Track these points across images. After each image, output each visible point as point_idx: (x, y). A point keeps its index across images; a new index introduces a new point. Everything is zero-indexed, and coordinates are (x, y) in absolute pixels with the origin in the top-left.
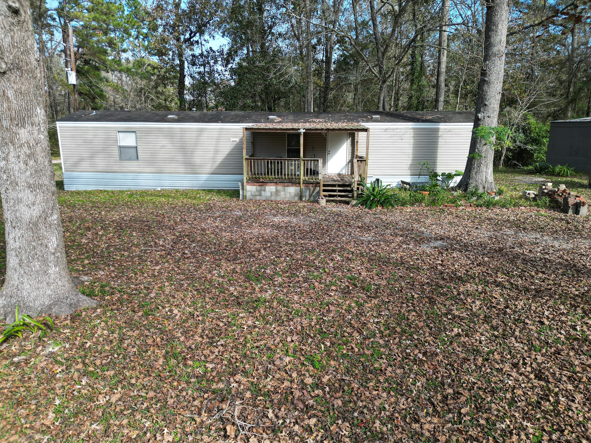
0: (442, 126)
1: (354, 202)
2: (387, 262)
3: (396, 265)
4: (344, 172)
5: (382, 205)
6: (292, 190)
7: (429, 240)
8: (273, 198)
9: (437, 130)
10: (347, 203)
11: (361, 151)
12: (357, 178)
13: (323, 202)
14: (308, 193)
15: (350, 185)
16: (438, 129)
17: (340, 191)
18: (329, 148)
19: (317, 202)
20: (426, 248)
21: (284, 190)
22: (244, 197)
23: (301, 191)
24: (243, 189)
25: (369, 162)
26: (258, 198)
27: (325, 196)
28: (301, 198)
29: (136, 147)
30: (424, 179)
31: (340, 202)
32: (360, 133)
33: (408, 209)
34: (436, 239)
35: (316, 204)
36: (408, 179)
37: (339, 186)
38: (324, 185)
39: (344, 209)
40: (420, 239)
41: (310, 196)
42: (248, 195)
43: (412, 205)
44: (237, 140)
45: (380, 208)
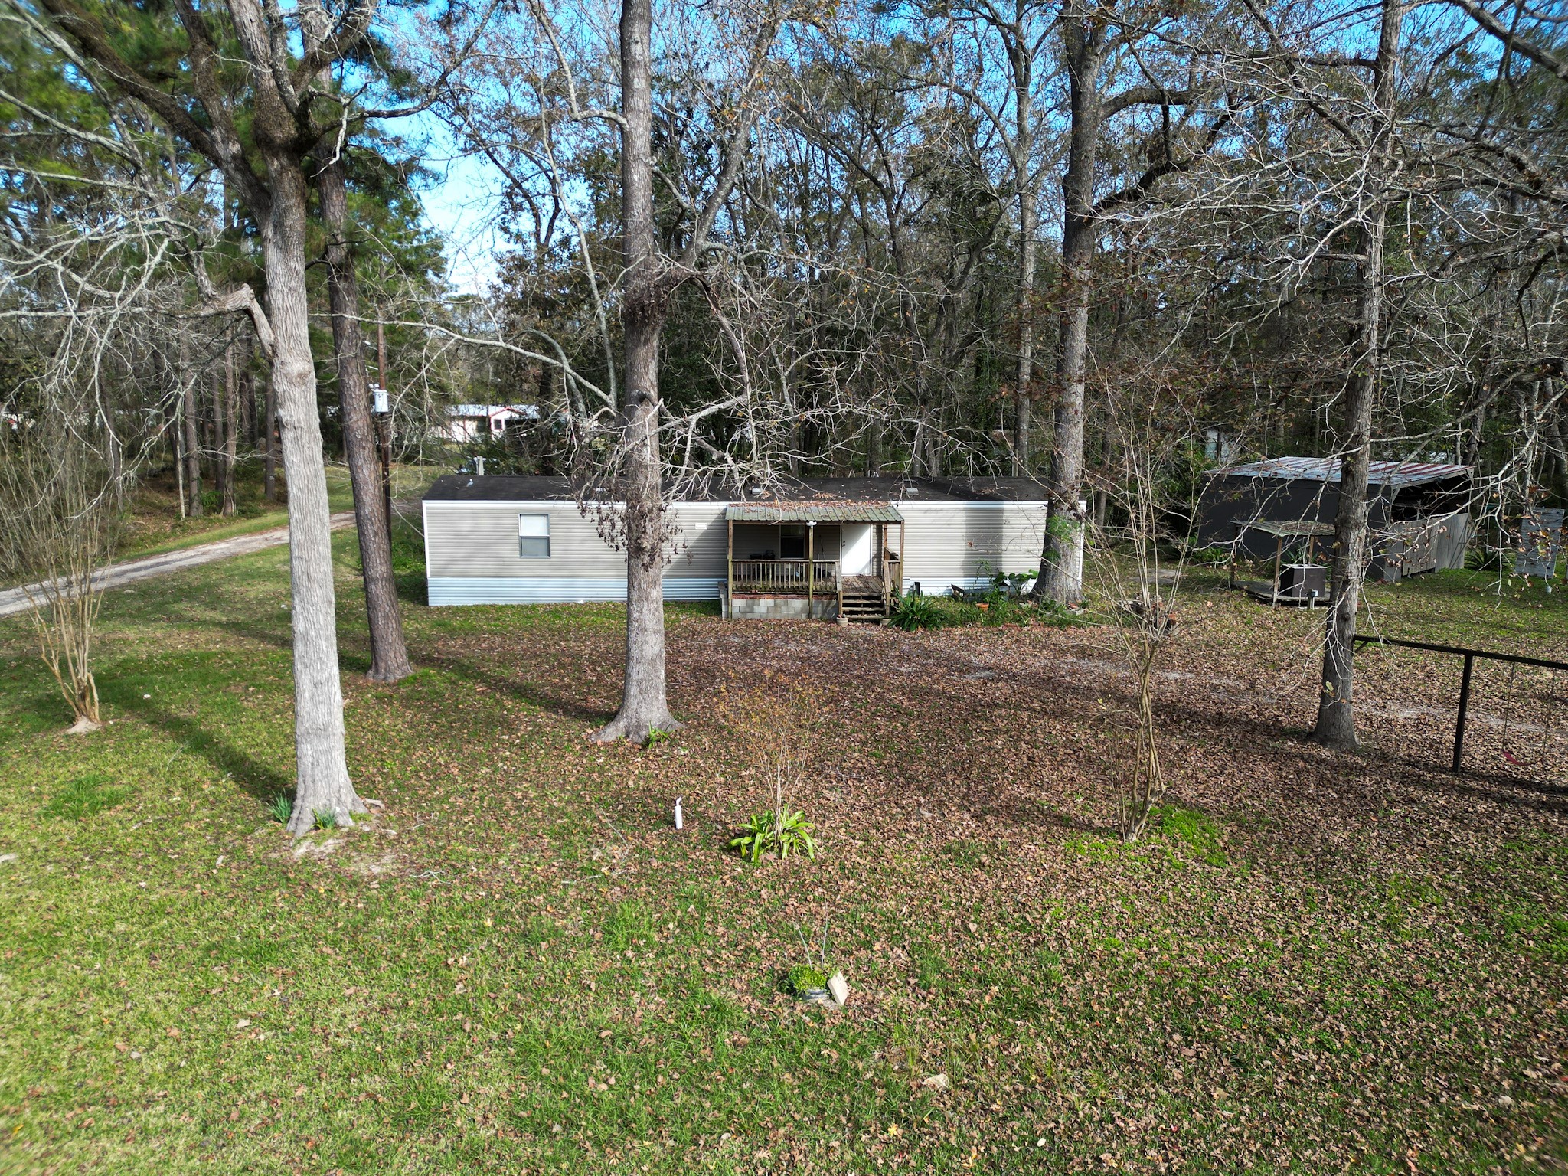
0: (1008, 506)
1: (887, 621)
2: (929, 692)
3: (937, 694)
4: (867, 572)
5: (924, 626)
6: (797, 604)
7: (976, 669)
8: (771, 616)
9: (1000, 511)
10: (877, 622)
11: (892, 544)
12: (888, 588)
13: (844, 621)
14: (819, 609)
15: (878, 598)
16: (1002, 510)
17: (865, 605)
18: (843, 537)
19: (835, 621)
20: (971, 679)
21: (786, 605)
22: (729, 615)
23: (810, 604)
24: (727, 603)
25: (905, 565)
26: (749, 616)
27: (846, 612)
28: (810, 615)
29: (548, 539)
30: (984, 582)
31: (867, 620)
32: (889, 526)
33: (959, 631)
34: (984, 669)
35: (834, 625)
36: (961, 583)
37: (865, 598)
38: (845, 598)
39: (874, 632)
40: (967, 669)
41: (824, 612)
42: (735, 611)
43: (963, 624)
44: (705, 526)
45: (921, 629)
